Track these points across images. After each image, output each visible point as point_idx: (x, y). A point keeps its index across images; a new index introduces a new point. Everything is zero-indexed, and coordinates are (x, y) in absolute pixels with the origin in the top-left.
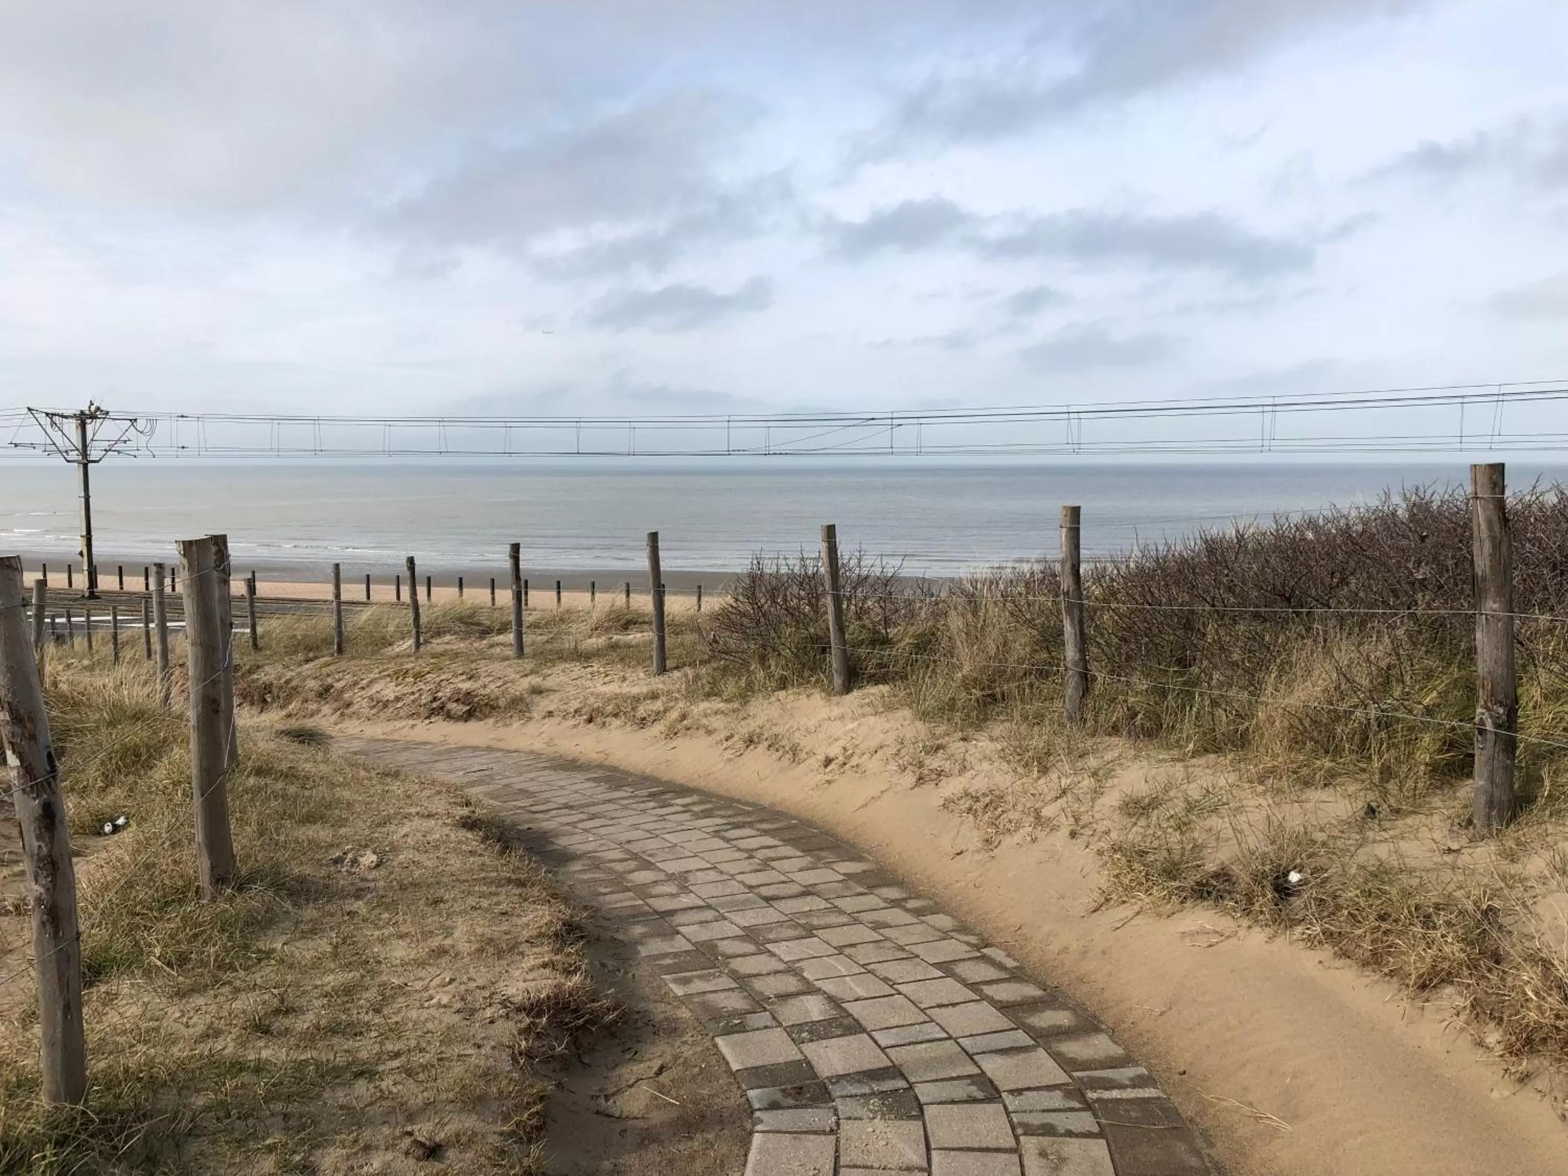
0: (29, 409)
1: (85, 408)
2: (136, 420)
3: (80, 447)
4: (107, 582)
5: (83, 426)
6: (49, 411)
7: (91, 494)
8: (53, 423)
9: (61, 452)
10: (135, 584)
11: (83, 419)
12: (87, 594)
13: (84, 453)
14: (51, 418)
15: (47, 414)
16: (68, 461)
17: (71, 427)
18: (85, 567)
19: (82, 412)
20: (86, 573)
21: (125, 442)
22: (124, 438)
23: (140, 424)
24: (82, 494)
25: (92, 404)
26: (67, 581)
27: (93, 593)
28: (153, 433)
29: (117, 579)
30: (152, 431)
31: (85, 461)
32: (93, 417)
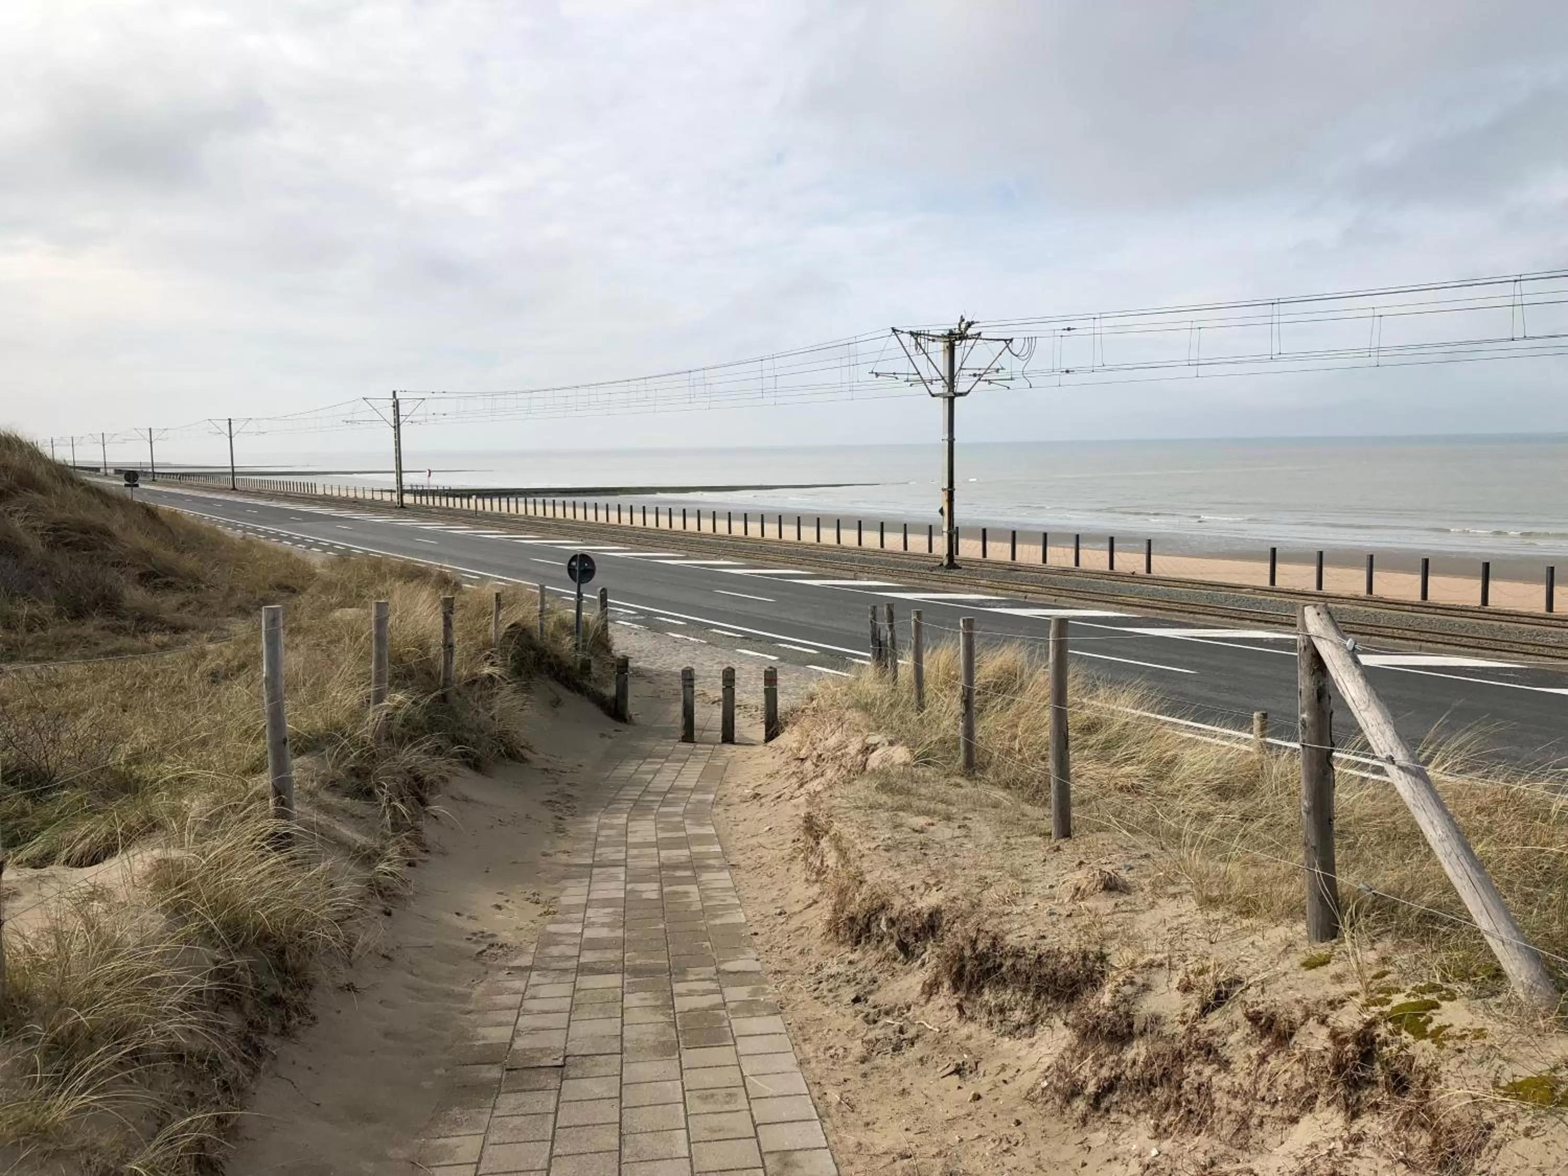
0: (894, 330)
1: (954, 327)
2: (1011, 340)
3: (946, 374)
4: (969, 548)
5: (951, 349)
6: (914, 330)
7: (955, 437)
8: (918, 344)
9: (924, 382)
10: (999, 551)
11: (953, 339)
12: (946, 562)
13: (951, 384)
14: (916, 339)
15: (912, 333)
16: (933, 396)
17: (938, 350)
18: (945, 529)
19: (951, 331)
20: (946, 535)
21: (997, 371)
22: (996, 366)
23: (1016, 346)
24: (946, 436)
25: (963, 320)
26: (927, 546)
27: (952, 562)
28: (1030, 356)
29: (980, 543)
30: (1030, 353)
31: (952, 394)
32: (963, 337)
